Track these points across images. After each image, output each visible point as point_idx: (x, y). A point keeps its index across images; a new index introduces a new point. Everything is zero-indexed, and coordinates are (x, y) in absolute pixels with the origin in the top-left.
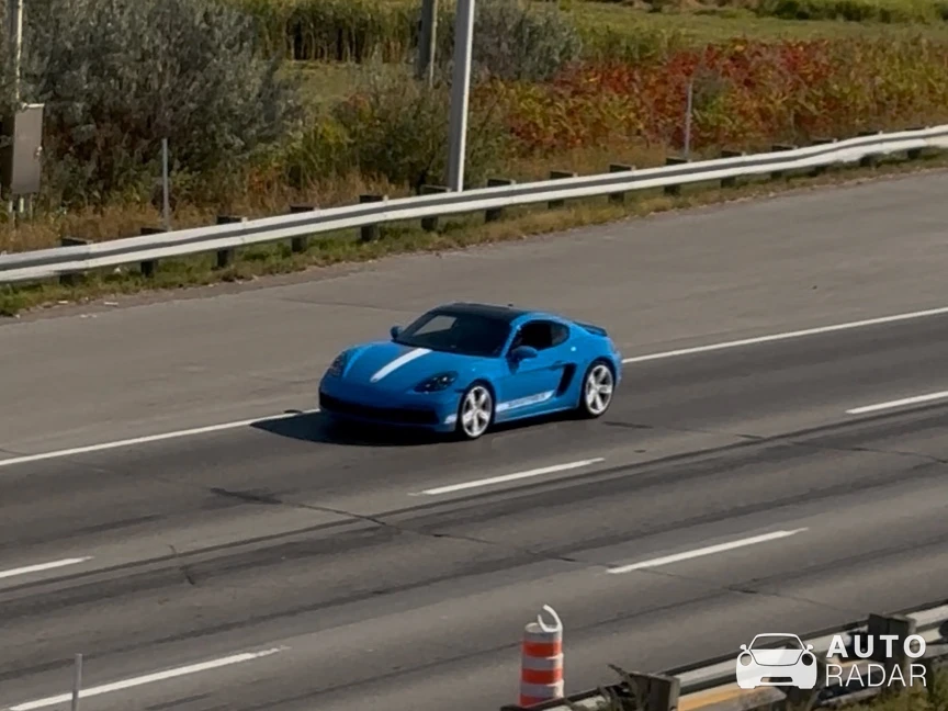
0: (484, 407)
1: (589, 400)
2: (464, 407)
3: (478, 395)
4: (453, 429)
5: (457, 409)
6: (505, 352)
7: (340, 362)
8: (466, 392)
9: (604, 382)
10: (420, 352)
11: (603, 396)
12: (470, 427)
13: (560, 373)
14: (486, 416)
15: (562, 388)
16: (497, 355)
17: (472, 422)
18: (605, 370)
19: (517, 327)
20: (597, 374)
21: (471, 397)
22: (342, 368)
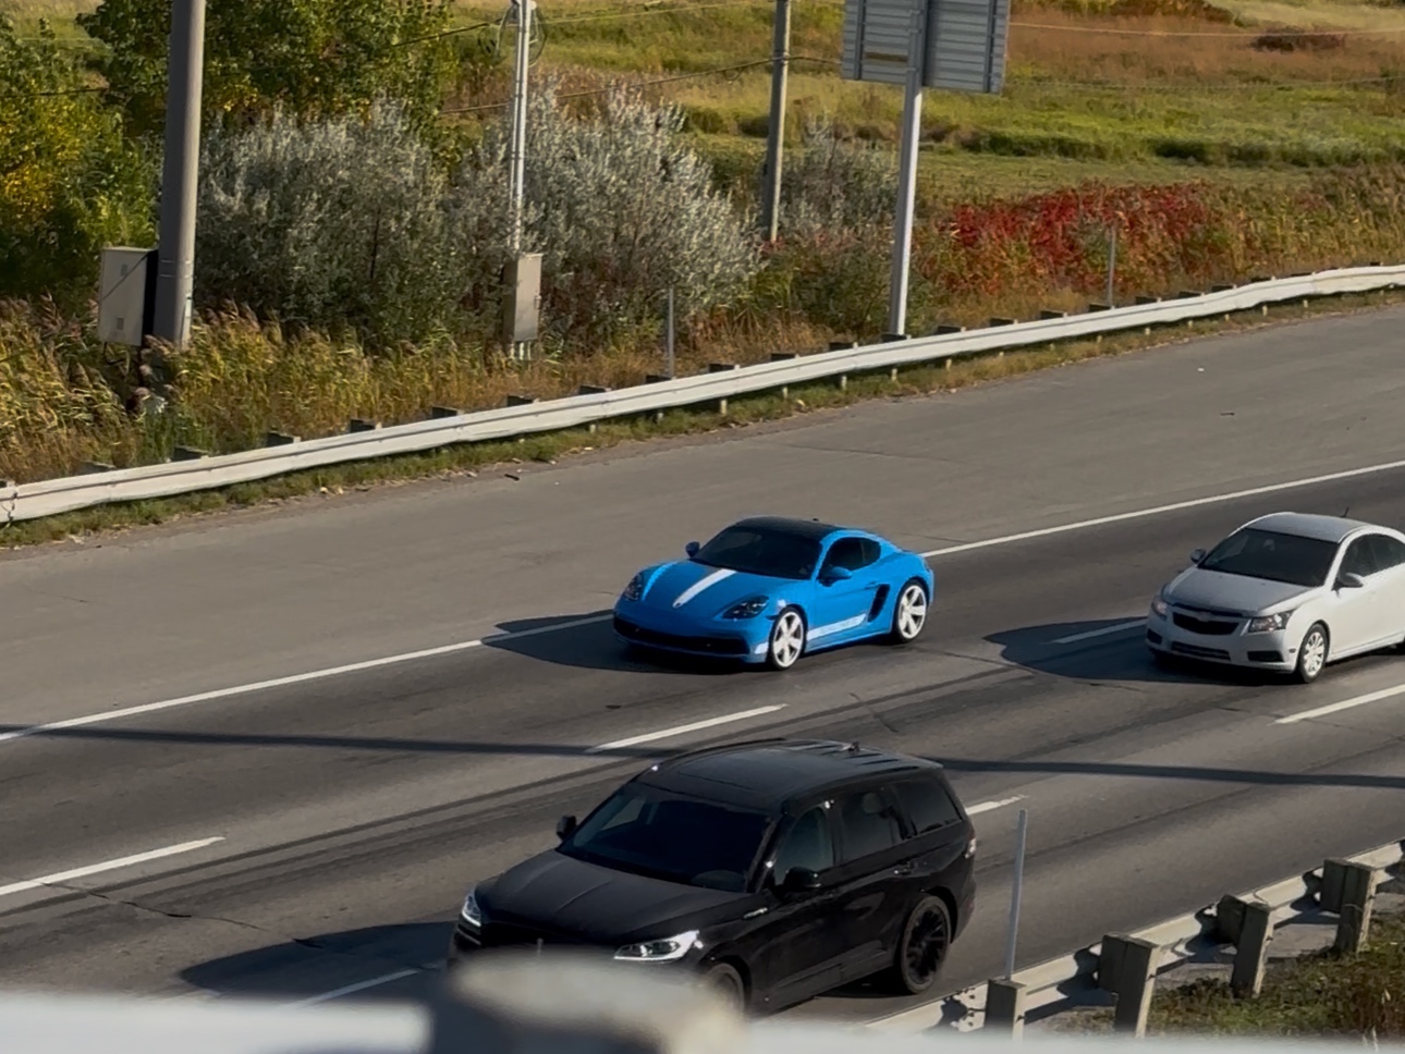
0: (796, 635)
1: (902, 625)
2: (775, 635)
3: (790, 620)
4: (763, 659)
5: (768, 636)
6: (816, 573)
7: (638, 583)
8: (776, 619)
9: (917, 603)
10: (724, 573)
11: (916, 618)
12: (781, 656)
13: (873, 594)
14: (797, 644)
15: (875, 611)
16: (807, 577)
17: (782, 651)
18: (918, 590)
19: (827, 543)
20: (910, 595)
21: (783, 623)
22: (641, 590)
